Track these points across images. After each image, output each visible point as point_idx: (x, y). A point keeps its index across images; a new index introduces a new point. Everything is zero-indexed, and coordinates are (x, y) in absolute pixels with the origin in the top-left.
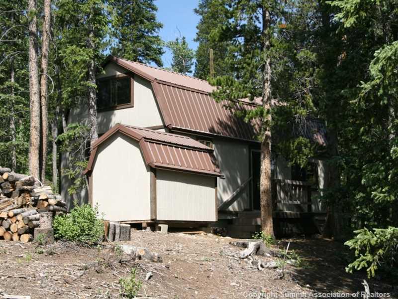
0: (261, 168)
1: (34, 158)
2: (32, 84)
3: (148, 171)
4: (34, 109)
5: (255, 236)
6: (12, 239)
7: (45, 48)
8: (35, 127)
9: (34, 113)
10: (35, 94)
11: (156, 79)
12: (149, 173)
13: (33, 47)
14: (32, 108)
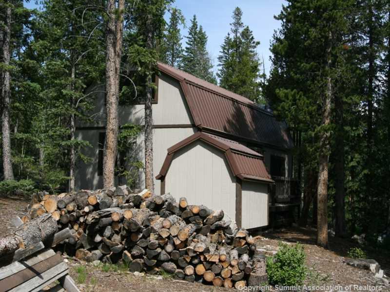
0: (320, 178)
1: (110, 162)
2: (110, 85)
3: (233, 182)
4: (112, 111)
5: (350, 252)
6: (223, 286)
7: (118, 47)
8: (112, 129)
9: (111, 115)
10: (113, 95)
11: (185, 79)
12: (235, 184)
13: (112, 46)
14: (109, 110)
